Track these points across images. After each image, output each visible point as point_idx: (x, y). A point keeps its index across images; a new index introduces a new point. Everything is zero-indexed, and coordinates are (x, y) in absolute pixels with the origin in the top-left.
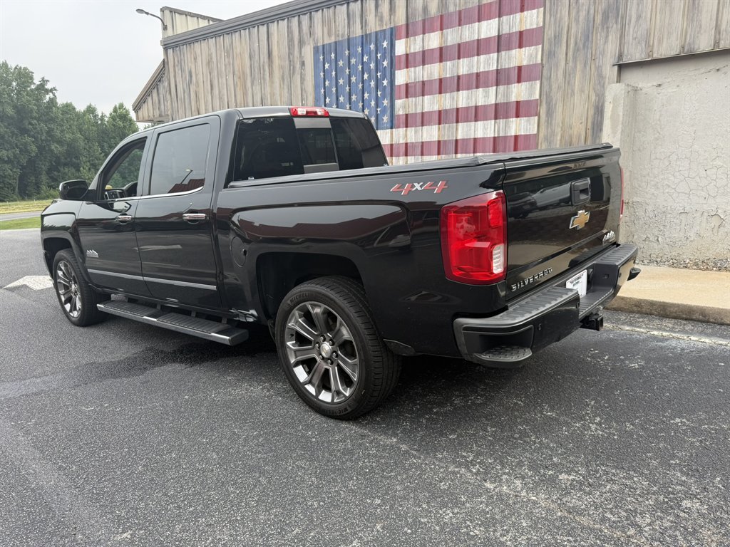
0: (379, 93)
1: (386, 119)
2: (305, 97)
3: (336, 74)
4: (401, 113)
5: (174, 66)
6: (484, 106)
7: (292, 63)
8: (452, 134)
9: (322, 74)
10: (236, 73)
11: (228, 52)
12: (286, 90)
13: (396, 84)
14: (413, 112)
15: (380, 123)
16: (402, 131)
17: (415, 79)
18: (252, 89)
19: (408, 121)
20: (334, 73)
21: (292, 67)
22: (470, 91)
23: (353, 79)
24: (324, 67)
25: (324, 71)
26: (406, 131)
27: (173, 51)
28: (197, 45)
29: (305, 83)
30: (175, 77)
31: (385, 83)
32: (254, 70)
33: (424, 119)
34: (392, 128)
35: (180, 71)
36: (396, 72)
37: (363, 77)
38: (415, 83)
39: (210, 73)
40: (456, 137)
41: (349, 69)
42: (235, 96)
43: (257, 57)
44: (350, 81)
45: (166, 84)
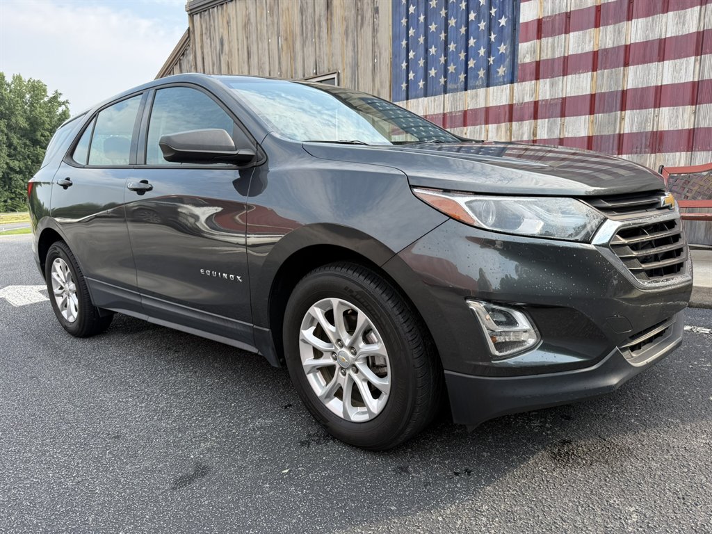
0: (493, 37)
1: (502, 71)
2: (377, 54)
3: (426, 19)
4: (527, 60)
5: (202, 35)
6: (676, 37)
7: (360, 12)
8: (617, 83)
9: (404, 21)
10: (282, 33)
11: (271, 9)
12: (350, 47)
13: (521, 21)
14: (549, 57)
15: (494, 76)
16: (528, 85)
17: (553, 11)
18: (303, 52)
19: (539, 71)
20: (422, 18)
21: (359, 17)
22: (650, 19)
23: (452, 22)
24: (408, 11)
25: (407, 17)
26: (536, 84)
27: (201, 17)
28: (231, 5)
29: (378, 35)
30: (202, 47)
31: (503, 22)
32: (307, 27)
33: (566, 66)
34: (512, 82)
35: (209, 39)
36: (522, 4)
37: (468, 18)
38: (553, 18)
39: (247, 38)
40: (623, 87)
41: (446, 9)
42: (279, 63)
43: (310, 10)
44: (447, 25)
45: (191, 57)
